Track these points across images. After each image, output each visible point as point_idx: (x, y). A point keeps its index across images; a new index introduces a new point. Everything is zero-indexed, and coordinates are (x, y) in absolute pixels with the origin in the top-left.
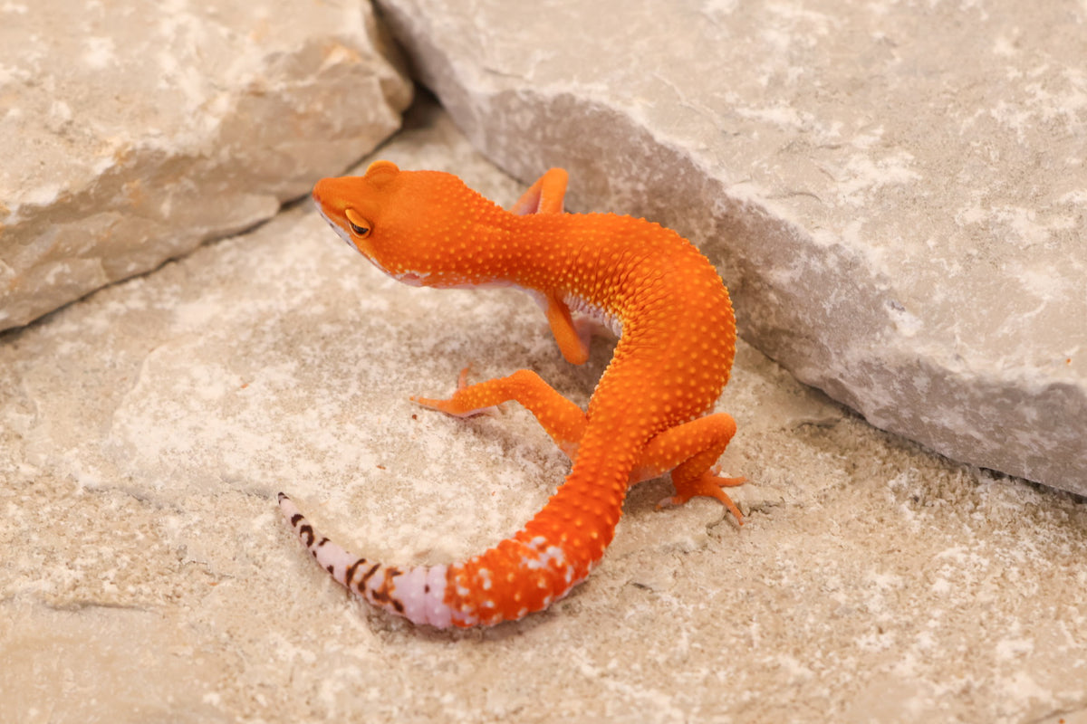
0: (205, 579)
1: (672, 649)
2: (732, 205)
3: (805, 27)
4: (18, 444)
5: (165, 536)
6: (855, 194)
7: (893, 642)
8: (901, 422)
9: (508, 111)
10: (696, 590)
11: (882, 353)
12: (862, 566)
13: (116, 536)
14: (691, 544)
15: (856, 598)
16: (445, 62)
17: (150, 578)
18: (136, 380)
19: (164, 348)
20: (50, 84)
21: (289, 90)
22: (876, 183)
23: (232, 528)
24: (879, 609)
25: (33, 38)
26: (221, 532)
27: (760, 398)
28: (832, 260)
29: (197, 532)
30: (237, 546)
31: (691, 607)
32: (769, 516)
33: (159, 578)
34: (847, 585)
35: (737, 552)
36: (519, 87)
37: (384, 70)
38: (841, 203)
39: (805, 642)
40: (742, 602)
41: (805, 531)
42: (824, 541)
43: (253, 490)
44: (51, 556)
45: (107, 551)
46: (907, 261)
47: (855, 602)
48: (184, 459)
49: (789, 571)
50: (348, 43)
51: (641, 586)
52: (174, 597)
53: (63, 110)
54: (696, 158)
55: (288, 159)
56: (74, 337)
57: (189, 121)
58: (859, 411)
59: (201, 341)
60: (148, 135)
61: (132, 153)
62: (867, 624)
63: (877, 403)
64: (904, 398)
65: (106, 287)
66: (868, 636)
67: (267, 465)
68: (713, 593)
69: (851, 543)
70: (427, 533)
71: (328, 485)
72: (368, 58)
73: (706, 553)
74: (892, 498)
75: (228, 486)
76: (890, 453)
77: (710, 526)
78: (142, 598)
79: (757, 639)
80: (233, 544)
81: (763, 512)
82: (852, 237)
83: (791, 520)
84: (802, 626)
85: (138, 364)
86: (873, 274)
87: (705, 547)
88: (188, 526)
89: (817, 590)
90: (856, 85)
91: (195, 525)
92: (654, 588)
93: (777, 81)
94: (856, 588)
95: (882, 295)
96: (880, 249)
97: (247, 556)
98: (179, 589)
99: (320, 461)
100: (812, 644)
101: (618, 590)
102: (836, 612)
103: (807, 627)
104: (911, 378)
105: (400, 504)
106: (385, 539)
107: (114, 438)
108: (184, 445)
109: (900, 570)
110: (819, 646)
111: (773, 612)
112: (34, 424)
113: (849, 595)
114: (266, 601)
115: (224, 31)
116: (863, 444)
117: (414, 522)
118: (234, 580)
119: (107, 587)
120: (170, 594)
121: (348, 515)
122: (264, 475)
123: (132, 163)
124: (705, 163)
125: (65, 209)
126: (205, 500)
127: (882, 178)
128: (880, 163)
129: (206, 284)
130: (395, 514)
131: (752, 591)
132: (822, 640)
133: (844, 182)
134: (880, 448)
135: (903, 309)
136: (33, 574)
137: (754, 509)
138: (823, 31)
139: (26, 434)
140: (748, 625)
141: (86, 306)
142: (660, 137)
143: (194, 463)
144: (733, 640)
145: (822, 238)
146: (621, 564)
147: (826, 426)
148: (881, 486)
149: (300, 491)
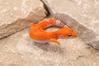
0: (25, 62)
2: (80, 25)
3: (88, 7)
4: (7, 48)
5: (21, 58)
6: (93, 24)
8: (97, 47)
9: (57, 15)
10: (76, 64)
11: (95, 40)
12: (93, 62)
14: (75, 60)
16: (51, 10)
18: (19, 42)
19: (22, 39)
20: (11, 12)
21: (35, 12)
25: (9, 7)
26: (27, 58)
27: (82, 45)
28: (90, 31)
33: (21, 62)
34: (91, 64)
35: (80, 61)
36: (58, 12)
37: (45, 10)
38: (91, 25)
41: (87, 59)
42: (89, 60)
43: (30, 53)
44: (10, 60)
45: (15, 59)
46: (98, 31)
48: (24, 50)
49: (85, 63)
50: (41, 8)
52: (22, 64)
53: (12, 14)
54: (76, 20)
55: (35, 19)
56: (12, 37)
57: (25, 15)
58: (93, 46)
60: (20, 17)
61: (19, 19)
63: (95, 45)
64: (97, 45)
65: (16, 32)
69: (92, 60)
71: (38, 53)
72: (43, 9)
74: (96, 55)
75: (28, 53)
77: (77, 58)
78: (19, 64)
82: (92, 28)
83: (86, 57)
85: (19, 40)
86: (94, 32)
87: (77, 60)
88: (24, 57)
89: (88, 65)
90: (93, 13)
92: (71, 64)
93: (85, 12)
95: (95, 34)
96: (95, 30)
97: (30, 60)
99: (37, 50)
101: (68, 64)
104: (98, 43)
105: (45, 55)
106: (44, 59)
107: (16, 48)
108: (23, 49)
109: (97, 63)
112: (8, 46)
114: (32, 65)
115: (28, 6)
116: (93, 50)
117: (47, 57)
118: (28, 63)
119: (15, 63)
121: (40, 56)
122: (32, 52)
123: (19, 20)
124: (77, 21)
125: (12, 24)
126: (26, 54)
127: (95, 22)
129: (26, 32)
134: (95, 50)
135: (97, 36)
136: (8, 62)
137: (82, 56)
138: (90, 7)
139: (7, 47)
141: (14, 34)
142: (73, 18)
145: (89, 28)
146: (68, 62)
147: (89, 48)
148: (95, 54)
149: (35, 54)
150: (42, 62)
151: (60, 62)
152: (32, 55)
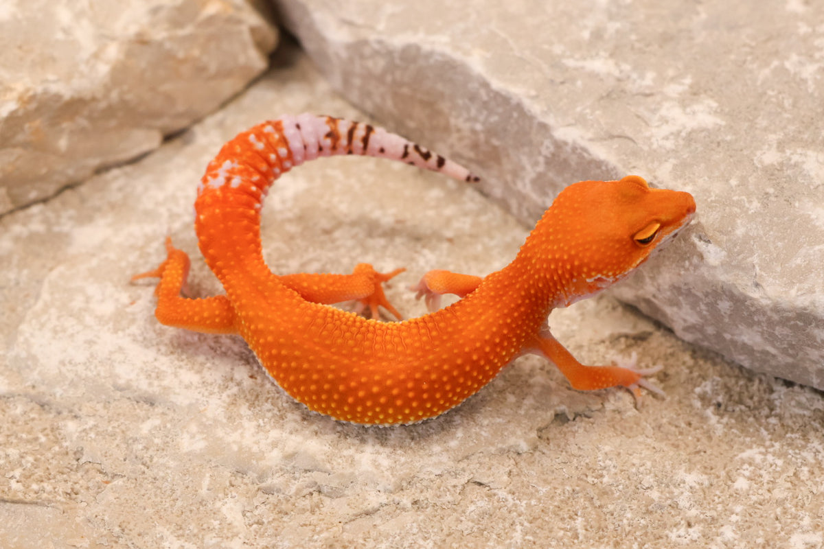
0: (99, 478)
1: (508, 541)
2: (559, 145)
5: (64, 438)
6: (666, 138)
7: (700, 535)
8: (706, 337)
9: (362, 57)
10: (528, 488)
11: (690, 279)
12: (673, 467)
13: (21, 439)
14: (524, 446)
15: (668, 495)
17: (51, 477)
18: (37, 297)
19: (61, 268)
21: (171, 39)
22: (685, 128)
23: (123, 432)
24: (688, 505)
26: (113, 435)
27: (582, 314)
29: (92, 435)
30: (127, 448)
31: (524, 503)
32: (591, 420)
33: (59, 477)
34: (660, 483)
35: (564, 453)
36: (372, 37)
37: (253, 19)
38: (655, 146)
39: (624, 535)
40: (569, 498)
41: (623, 433)
42: (639, 443)
43: (141, 398)
45: (13, 452)
46: (713, 198)
47: (667, 499)
48: (80, 369)
49: (609, 470)
51: (480, 484)
52: (72, 494)
54: (527, 103)
55: (170, 99)
57: (83, 68)
58: (669, 326)
59: (94, 262)
60: (47, 81)
61: (33, 97)
62: (678, 519)
63: (685, 321)
64: (709, 317)
65: (11, 212)
66: (678, 530)
67: (154, 375)
68: (543, 490)
69: (663, 445)
70: (293, 437)
71: (206, 394)
72: (238, 8)
73: (537, 453)
74: (698, 404)
75: (119, 394)
76: (696, 363)
77: (540, 430)
78: (44, 496)
79: (581, 532)
80: (123, 446)
81: (587, 416)
82: (664, 177)
83: (611, 424)
84: (621, 520)
85: (40, 282)
87: (535, 448)
88: (84, 430)
89: (633, 488)
90: (666, 39)
91: (91, 429)
92: (492, 485)
93: (598, 35)
94: (668, 486)
95: (692, 229)
97: (136, 457)
98: (77, 487)
99: (199, 371)
100: (630, 537)
101: (461, 487)
102: (650, 508)
103: (625, 521)
104: (716, 302)
105: (269, 411)
106: (257, 443)
107: (19, 350)
108: (81, 357)
109: (707, 470)
110: (636, 539)
111: (596, 507)
113: (662, 492)
114: (153, 498)
116: (672, 355)
117: (282, 427)
118: (125, 479)
119: (14, 485)
120: (69, 491)
121: (225, 421)
122: (150, 384)
123: (33, 106)
124: (535, 109)
126: (99, 406)
127: (691, 124)
128: (688, 110)
129: (98, 209)
130: (266, 420)
131: (577, 488)
132: (638, 533)
133: (658, 127)
134: (687, 358)
135: (709, 242)
137: (577, 415)
140: (574, 520)
142: (496, 84)
143: (90, 374)
144: (561, 533)
146: (462, 465)
147: (641, 338)
148: (688, 393)
149: (182, 399)
150: (241, 472)
151: (392, 469)
152: (159, 410)
